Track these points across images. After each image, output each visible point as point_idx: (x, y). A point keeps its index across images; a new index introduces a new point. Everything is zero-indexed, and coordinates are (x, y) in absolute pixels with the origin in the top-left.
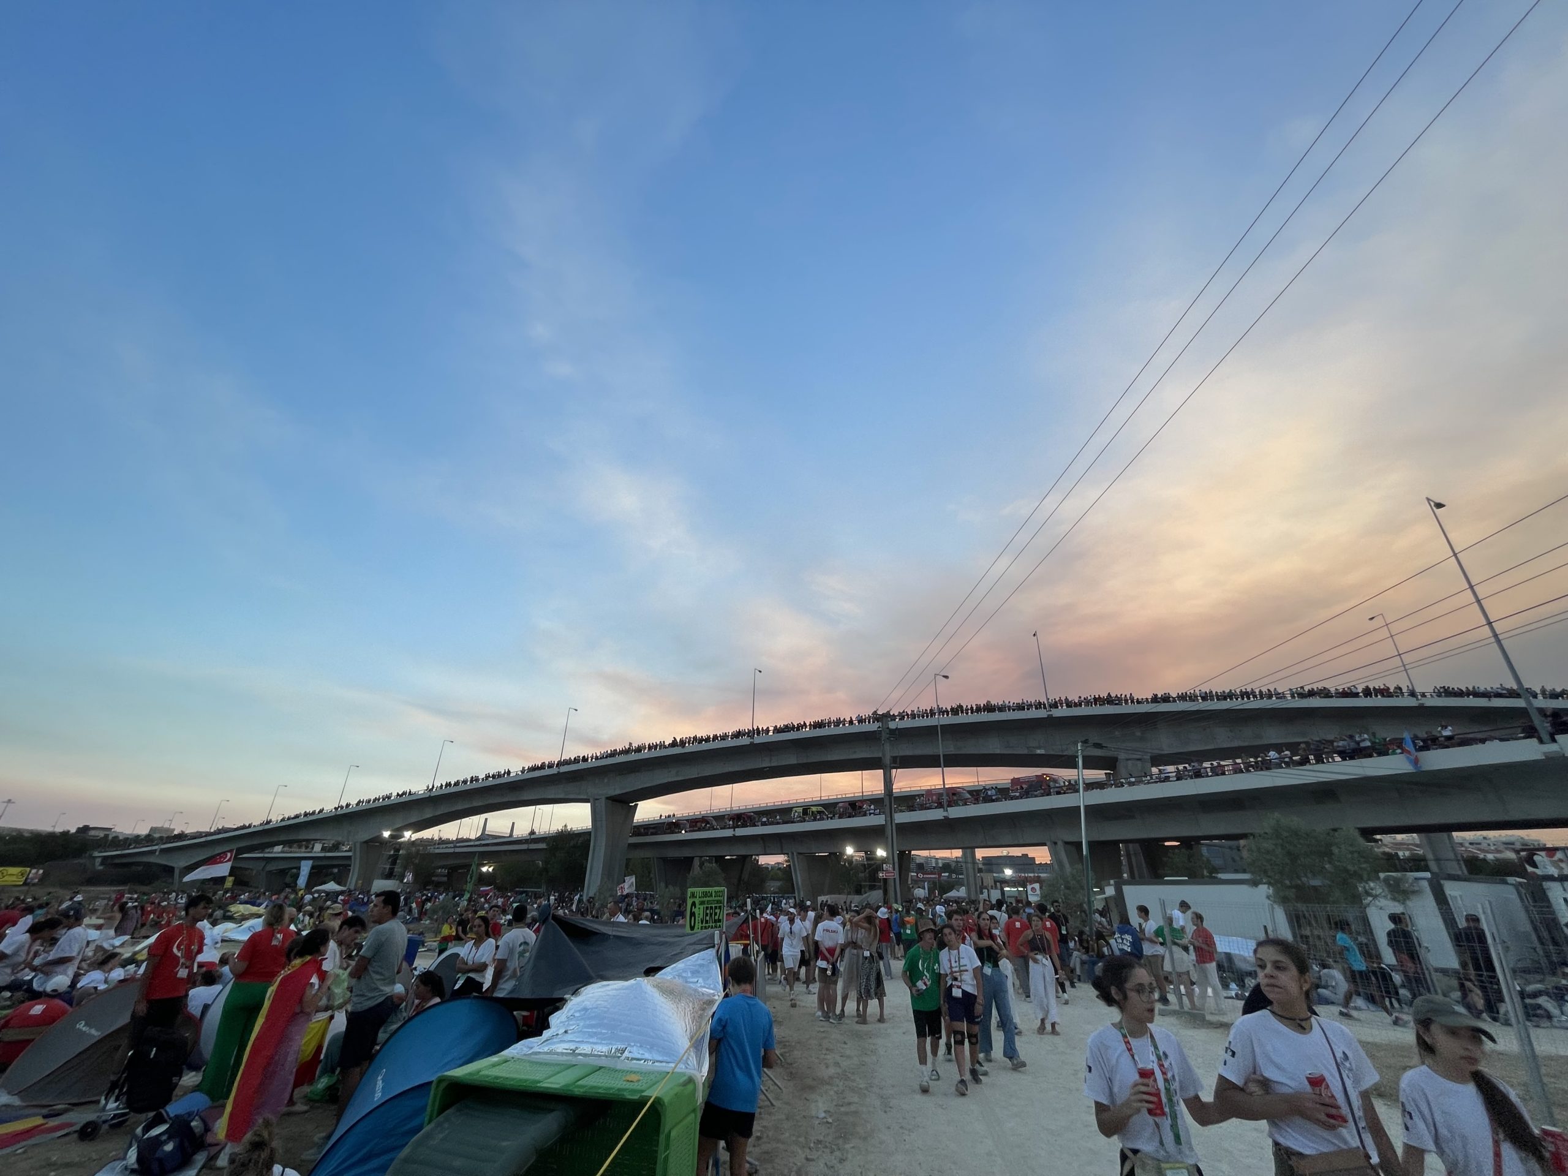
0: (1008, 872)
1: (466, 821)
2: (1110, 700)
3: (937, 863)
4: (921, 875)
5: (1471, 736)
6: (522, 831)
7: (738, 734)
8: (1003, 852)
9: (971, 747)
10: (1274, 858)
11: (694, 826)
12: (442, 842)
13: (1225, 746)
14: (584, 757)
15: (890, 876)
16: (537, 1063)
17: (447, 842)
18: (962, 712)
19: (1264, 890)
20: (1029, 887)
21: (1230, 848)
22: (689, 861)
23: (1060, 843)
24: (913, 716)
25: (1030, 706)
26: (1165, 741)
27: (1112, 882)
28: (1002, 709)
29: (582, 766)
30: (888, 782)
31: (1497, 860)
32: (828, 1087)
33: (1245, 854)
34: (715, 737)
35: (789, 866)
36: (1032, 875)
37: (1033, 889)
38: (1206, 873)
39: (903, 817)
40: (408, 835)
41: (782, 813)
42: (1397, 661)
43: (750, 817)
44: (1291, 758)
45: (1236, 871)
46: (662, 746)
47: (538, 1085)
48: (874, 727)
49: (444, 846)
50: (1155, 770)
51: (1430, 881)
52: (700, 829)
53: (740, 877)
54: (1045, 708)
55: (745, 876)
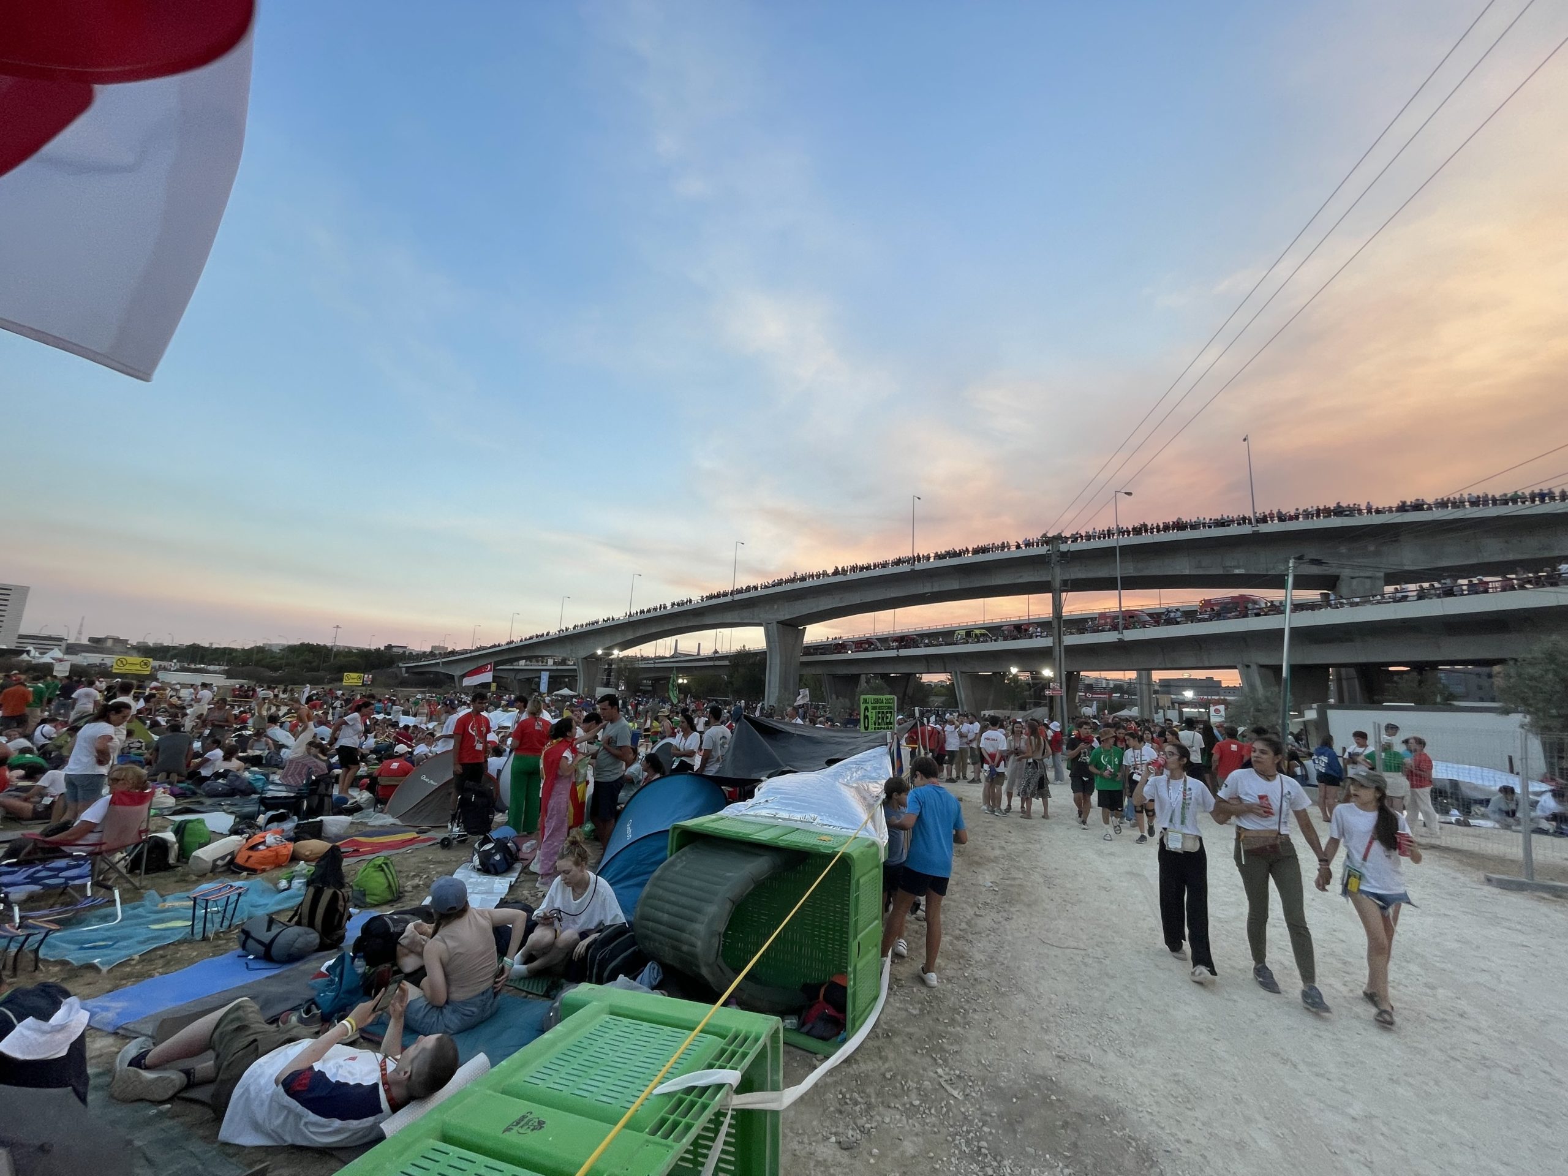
0: (1189, 694)
1: (660, 642)
2: (1339, 511)
3: (1108, 684)
4: (1089, 695)
6: (707, 650)
7: (898, 562)
8: (1185, 674)
9: (1155, 568)
10: (1540, 685)
11: (859, 647)
13: (1495, 559)
15: (1057, 694)
16: (749, 822)
17: (647, 659)
18: (1146, 532)
19: (1517, 718)
20: (1212, 709)
21: (1478, 675)
22: (857, 677)
23: (1254, 667)
24: (1089, 537)
25: (1231, 522)
26: (1409, 557)
27: (1315, 706)
30: (1057, 606)
32: (994, 864)
33: (1499, 680)
34: (876, 565)
35: (953, 684)
36: (1217, 698)
37: (1217, 710)
38: (1440, 700)
39: (1071, 640)
40: (616, 653)
41: (946, 636)
43: (913, 640)
45: (1482, 699)
46: (825, 574)
48: (1043, 550)
50: (1389, 589)
52: (865, 650)
53: (905, 692)
54: (1250, 523)
55: (910, 691)
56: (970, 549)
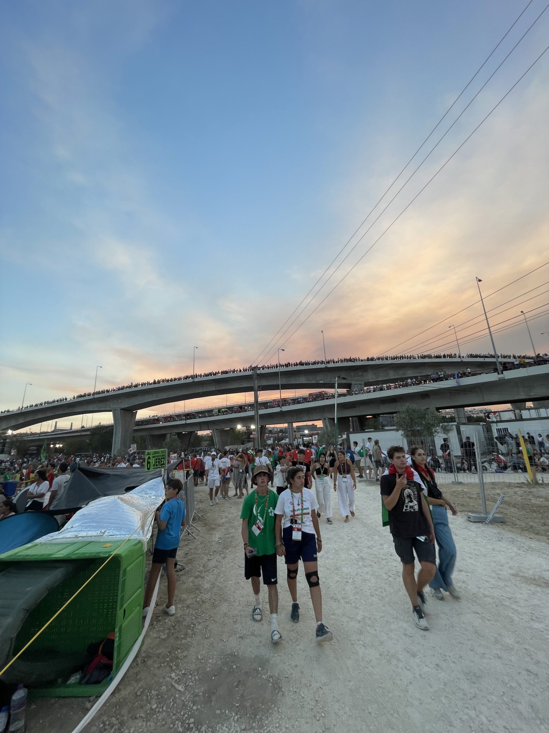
0: (306, 432)
1: (45, 423)
2: (350, 360)
3: (277, 430)
4: (270, 435)
5: (476, 372)
6: (77, 426)
7: (187, 377)
8: (305, 423)
9: (293, 381)
10: (405, 420)
11: (166, 420)
12: (32, 434)
13: (392, 378)
14: (107, 390)
15: (256, 436)
16: (54, 544)
17: (36, 434)
18: (290, 366)
19: (401, 432)
20: (313, 437)
21: (390, 417)
22: (165, 435)
23: (327, 419)
24: (268, 368)
25: (318, 363)
26: (370, 377)
27: (346, 433)
28: (307, 364)
29: (106, 394)
30: (256, 397)
31: (477, 416)
32: (221, 527)
33: (395, 419)
34: (175, 379)
35: (212, 435)
36: (315, 432)
37: (315, 438)
38: (380, 427)
39: (262, 412)
40: (10, 432)
41: (209, 412)
42: (456, 343)
43: (193, 415)
44: (415, 382)
45: (391, 426)
46: (149, 384)
47: (51, 556)
48: (250, 373)
49: (33, 436)
50: (365, 388)
51: (456, 426)
52: (169, 421)
53: (189, 441)
54: (324, 363)
55: (192, 440)
56: (220, 372)
